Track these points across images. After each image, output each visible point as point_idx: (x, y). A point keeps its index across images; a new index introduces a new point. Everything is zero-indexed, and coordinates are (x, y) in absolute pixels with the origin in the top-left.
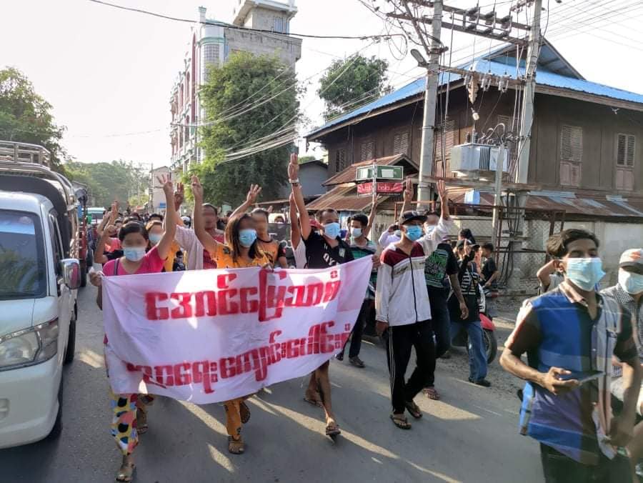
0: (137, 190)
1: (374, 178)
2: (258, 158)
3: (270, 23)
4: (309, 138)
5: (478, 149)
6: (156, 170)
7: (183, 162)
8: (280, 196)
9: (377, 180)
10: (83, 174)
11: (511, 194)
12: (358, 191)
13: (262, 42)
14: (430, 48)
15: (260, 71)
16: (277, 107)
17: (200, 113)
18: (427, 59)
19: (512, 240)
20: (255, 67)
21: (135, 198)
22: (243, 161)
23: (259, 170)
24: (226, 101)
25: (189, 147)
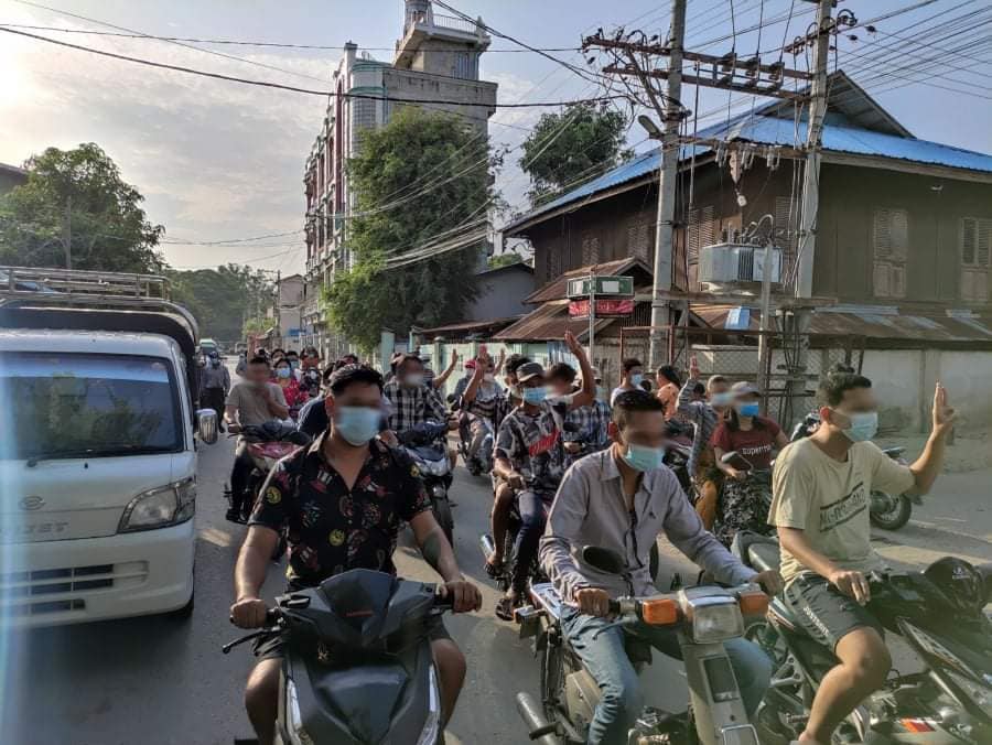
0: (256, 309)
1: (592, 293)
2: (433, 263)
3: (451, 61)
4: (507, 233)
5: (737, 251)
6: (285, 280)
7: (324, 268)
8: (466, 317)
9: (596, 297)
10: (179, 288)
11: (788, 313)
12: (571, 312)
13: (438, 90)
14: (665, 112)
15: (436, 137)
16: (460, 187)
17: (348, 199)
18: (662, 127)
19: (791, 378)
20: (429, 130)
21: (252, 322)
22: (412, 268)
23: (435, 280)
24: (386, 181)
25: (332, 247)
